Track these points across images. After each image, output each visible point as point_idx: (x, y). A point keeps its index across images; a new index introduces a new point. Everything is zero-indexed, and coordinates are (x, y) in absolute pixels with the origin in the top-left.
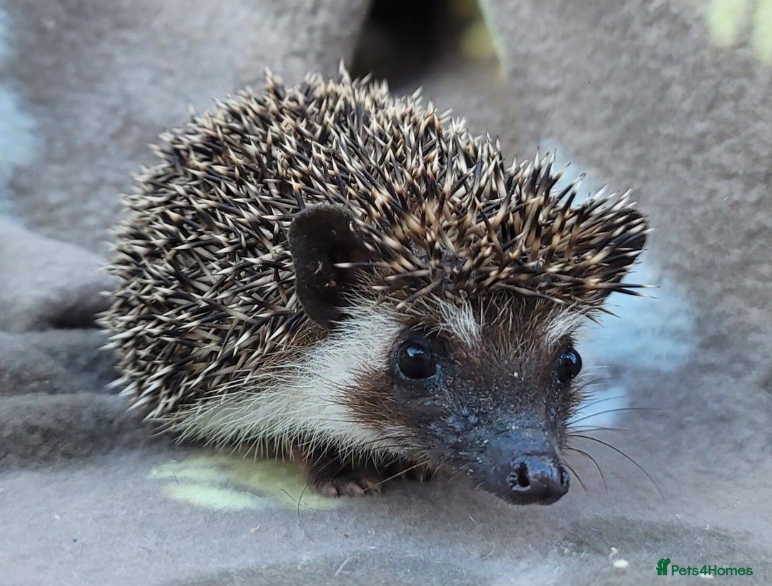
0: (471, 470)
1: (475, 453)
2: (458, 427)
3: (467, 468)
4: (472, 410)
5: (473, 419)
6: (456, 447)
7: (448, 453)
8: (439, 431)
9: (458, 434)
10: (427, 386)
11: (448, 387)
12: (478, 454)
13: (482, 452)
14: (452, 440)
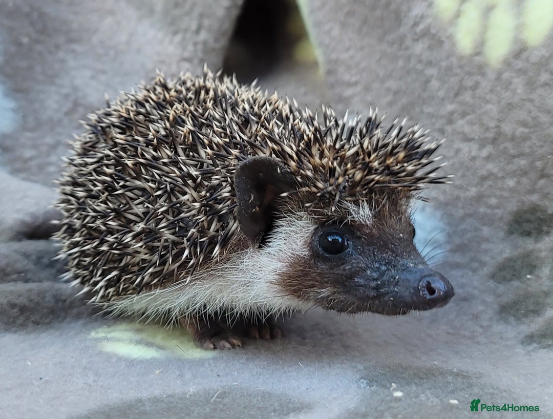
0: (392, 299)
1: (392, 287)
2: (375, 275)
3: (388, 298)
4: (380, 264)
5: (384, 268)
6: (377, 288)
7: (373, 293)
8: (362, 281)
9: (376, 280)
10: (345, 257)
11: (360, 255)
12: (394, 287)
13: (396, 285)
14: (373, 284)
